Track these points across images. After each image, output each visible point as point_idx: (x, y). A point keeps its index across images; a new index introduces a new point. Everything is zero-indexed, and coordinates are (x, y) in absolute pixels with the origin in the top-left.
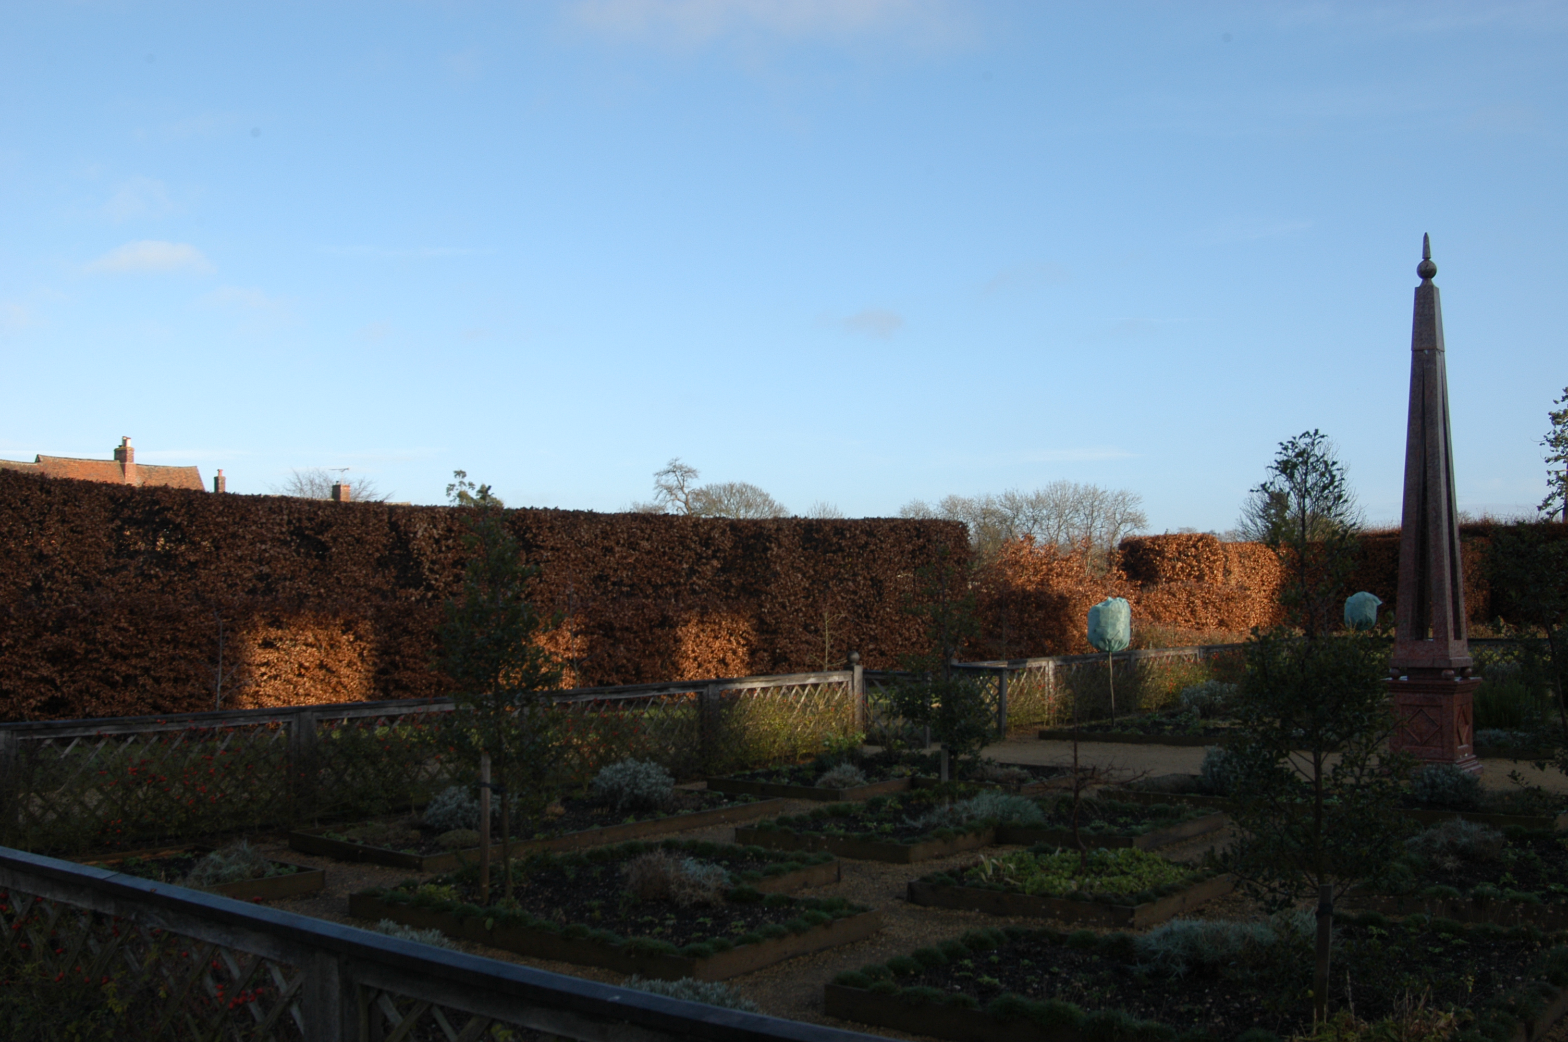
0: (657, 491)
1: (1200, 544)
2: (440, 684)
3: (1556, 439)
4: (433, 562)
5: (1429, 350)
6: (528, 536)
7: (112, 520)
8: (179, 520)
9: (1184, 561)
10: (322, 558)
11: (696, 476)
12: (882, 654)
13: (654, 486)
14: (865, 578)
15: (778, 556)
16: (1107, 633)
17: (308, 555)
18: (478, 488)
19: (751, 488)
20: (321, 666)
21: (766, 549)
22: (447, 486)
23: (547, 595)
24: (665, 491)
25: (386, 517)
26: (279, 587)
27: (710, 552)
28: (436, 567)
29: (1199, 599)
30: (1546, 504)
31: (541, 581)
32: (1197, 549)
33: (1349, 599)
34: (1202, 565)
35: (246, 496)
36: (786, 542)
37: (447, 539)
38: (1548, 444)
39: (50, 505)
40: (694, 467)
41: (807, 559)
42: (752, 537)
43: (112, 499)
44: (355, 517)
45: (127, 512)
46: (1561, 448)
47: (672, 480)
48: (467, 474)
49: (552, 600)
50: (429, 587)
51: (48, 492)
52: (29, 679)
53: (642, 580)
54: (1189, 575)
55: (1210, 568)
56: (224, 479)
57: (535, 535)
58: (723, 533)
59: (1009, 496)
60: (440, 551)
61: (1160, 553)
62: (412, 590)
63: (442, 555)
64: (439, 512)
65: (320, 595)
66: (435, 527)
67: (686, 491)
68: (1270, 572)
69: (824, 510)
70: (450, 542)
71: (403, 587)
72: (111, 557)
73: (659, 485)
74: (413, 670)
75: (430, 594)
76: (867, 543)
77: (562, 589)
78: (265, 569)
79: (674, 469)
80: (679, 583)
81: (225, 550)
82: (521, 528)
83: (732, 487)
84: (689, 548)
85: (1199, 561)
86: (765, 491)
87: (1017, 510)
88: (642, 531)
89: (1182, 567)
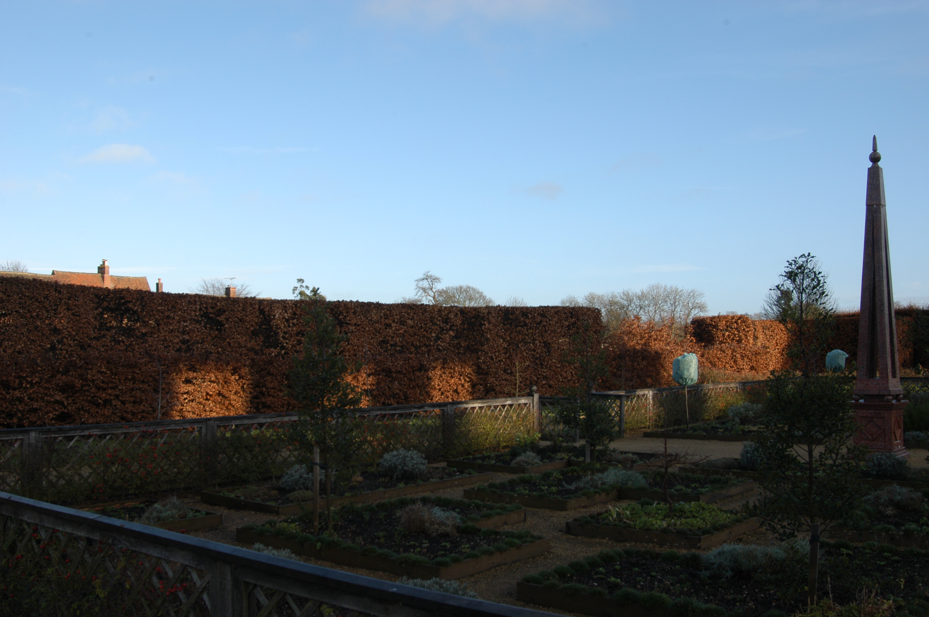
0: (416, 290)
1: (739, 321)
2: (289, 405)
4: (285, 333)
5: (876, 205)
6: (341, 317)
7: (97, 309)
8: (136, 308)
9: (730, 332)
10: (220, 331)
11: (440, 282)
12: (550, 386)
13: (415, 287)
14: (540, 342)
15: (489, 329)
16: (684, 374)
17: (211, 329)
18: (311, 289)
19: (473, 289)
20: (219, 394)
21: (481, 325)
22: (293, 288)
23: (352, 352)
24: (421, 291)
25: (257, 306)
26: (195, 348)
27: (448, 327)
28: (287, 336)
29: (739, 354)
31: (348, 344)
32: (737, 324)
33: (829, 354)
34: (741, 334)
35: (175, 294)
36: (493, 320)
37: (293, 319)
39: (61, 299)
40: (438, 276)
41: (506, 331)
42: (473, 317)
43: (97, 296)
44: (239, 306)
45: (105, 304)
47: (425, 284)
48: (305, 281)
49: (355, 355)
50: (283, 348)
51: (60, 292)
52: (49, 402)
53: (408, 343)
54: (733, 339)
55: (746, 335)
56: (162, 284)
57: (345, 317)
58: (456, 315)
59: (625, 293)
60: (289, 326)
61: (716, 327)
62: (272, 349)
63: (290, 329)
64: (288, 303)
65: (218, 352)
66: (286, 312)
67: (434, 290)
68: (781, 338)
69: (516, 302)
70: (295, 321)
71: (267, 347)
72: (96, 330)
73: (418, 287)
74: (273, 396)
75: (283, 352)
76: (541, 321)
77: (361, 348)
78: (186, 337)
79: (427, 278)
80: (430, 345)
81: (163, 326)
82: (336, 313)
83: (461, 288)
84: (436, 324)
85: (739, 332)
86: (481, 290)
87: (630, 301)
88: (408, 314)
89: (728, 335)
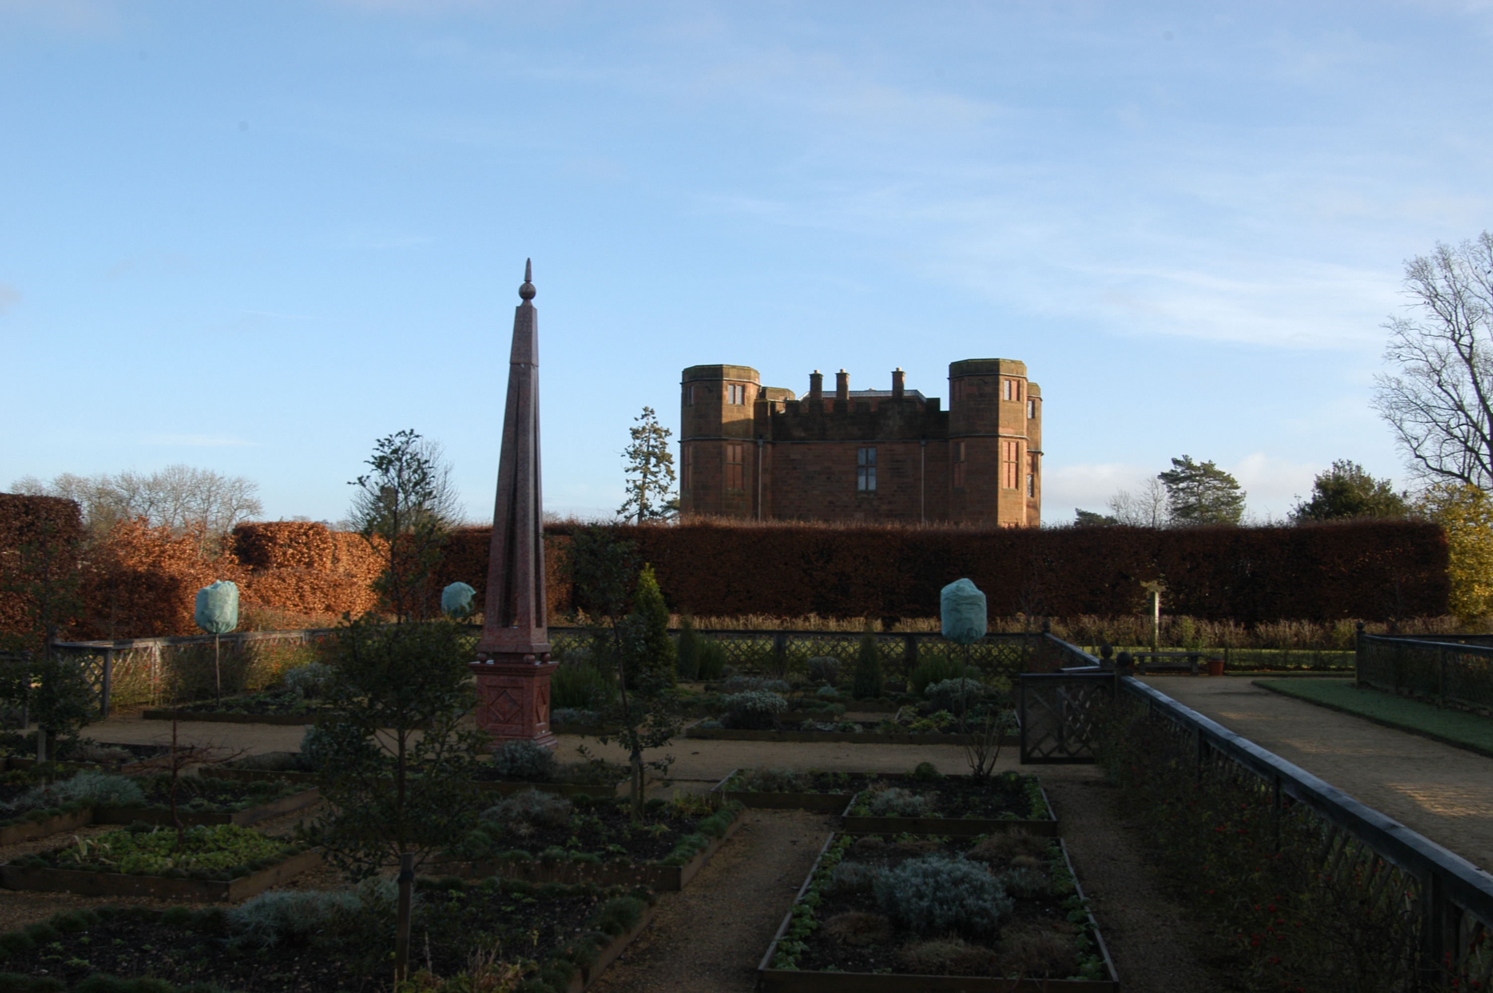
1: (311, 532)
3: (635, 451)
5: (525, 364)
9: (295, 548)
16: (215, 615)
29: (307, 584)
30: (624, 509)
32: (308, 536)
33: (446, 588)
34: (313, 553)
38: (628, 456)
46: (638, 460)
54: (299, 561)
55: (320, 555)
59: (124, 478)
61: (273, 539)
68: (376, 562)
85: (309, 549)
87: (132, 492)
89: (293, 554)
